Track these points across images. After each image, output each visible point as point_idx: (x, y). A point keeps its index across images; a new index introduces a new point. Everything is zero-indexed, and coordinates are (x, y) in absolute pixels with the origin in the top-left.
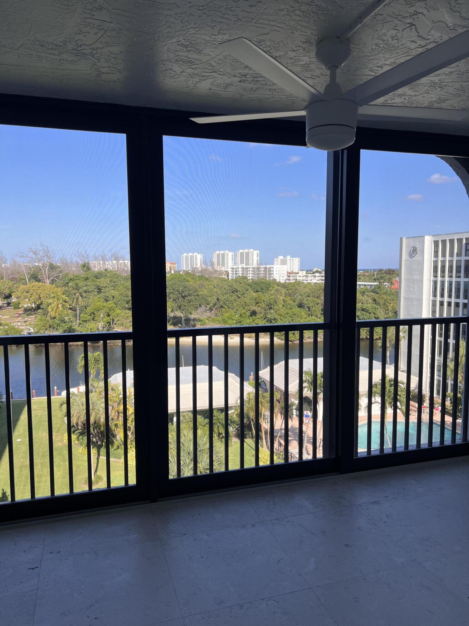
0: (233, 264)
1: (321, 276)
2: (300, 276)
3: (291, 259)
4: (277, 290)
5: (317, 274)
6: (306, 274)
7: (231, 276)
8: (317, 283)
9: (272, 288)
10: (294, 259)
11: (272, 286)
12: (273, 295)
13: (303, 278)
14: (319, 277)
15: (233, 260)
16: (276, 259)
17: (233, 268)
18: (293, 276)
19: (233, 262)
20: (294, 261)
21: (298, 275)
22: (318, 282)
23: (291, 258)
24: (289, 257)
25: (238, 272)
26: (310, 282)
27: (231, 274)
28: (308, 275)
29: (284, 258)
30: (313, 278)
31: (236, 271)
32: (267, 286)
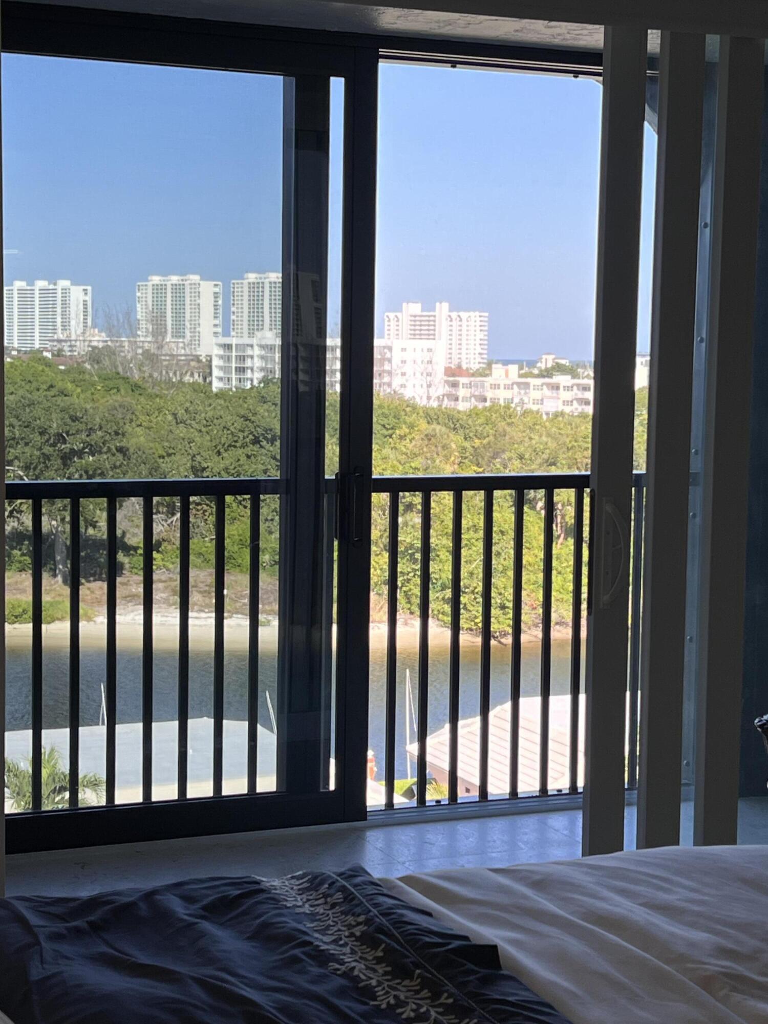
0: (219, 330)
1: (578, 385)
2: (495, 386)
3: (454, 315)
4: (428, 437)
5: (563, 380)
6: (520, 376)
7: (220, 379)
8: (562, 414)
9: (405, 430)
10: (464, 315)
11: (405, 423)
12: (416, 455)
13: (508, 394)
14: (568, 388)
15: (220, 311)
16: (392, 315)
17: (228, 347)
18: (470, 385)
19: (217, 322)
20: (464, 323)
21: (489, 380)
22: (568, 409)
23: (450, 311)
24: (445, 306)
25: (248, 363)
26: (535, 408)
27: (220, 368)
28: (529, 380)
29: (423, 310)
30: (546, 391)
31: (242, 359)
32: (385, 421)
